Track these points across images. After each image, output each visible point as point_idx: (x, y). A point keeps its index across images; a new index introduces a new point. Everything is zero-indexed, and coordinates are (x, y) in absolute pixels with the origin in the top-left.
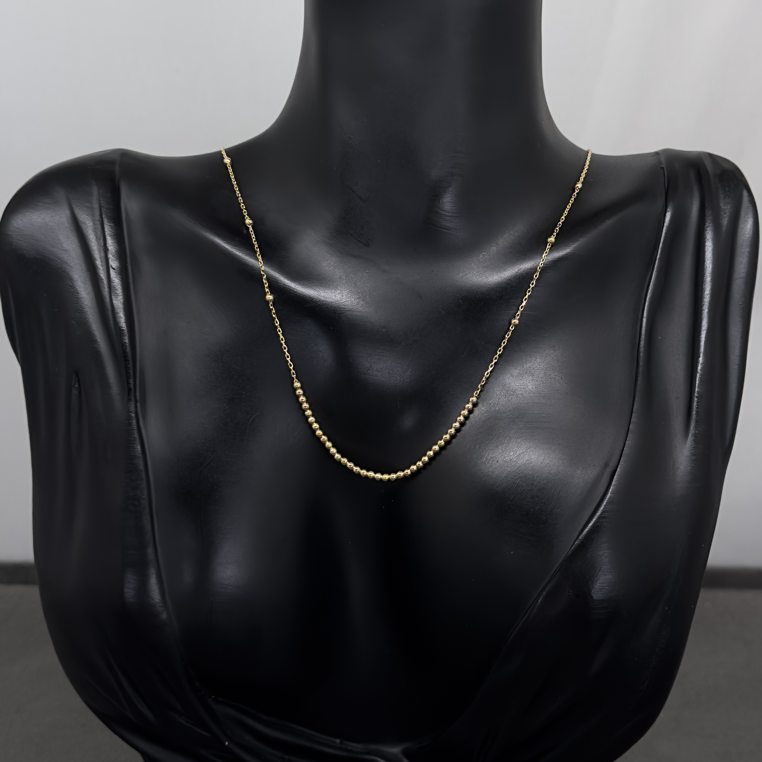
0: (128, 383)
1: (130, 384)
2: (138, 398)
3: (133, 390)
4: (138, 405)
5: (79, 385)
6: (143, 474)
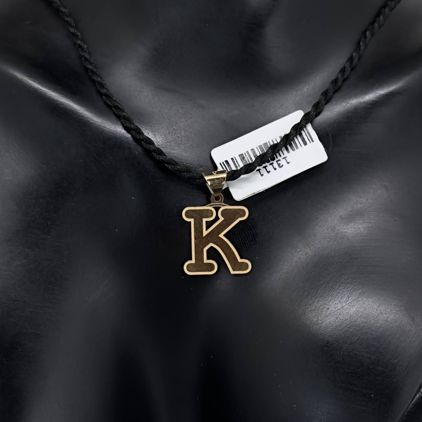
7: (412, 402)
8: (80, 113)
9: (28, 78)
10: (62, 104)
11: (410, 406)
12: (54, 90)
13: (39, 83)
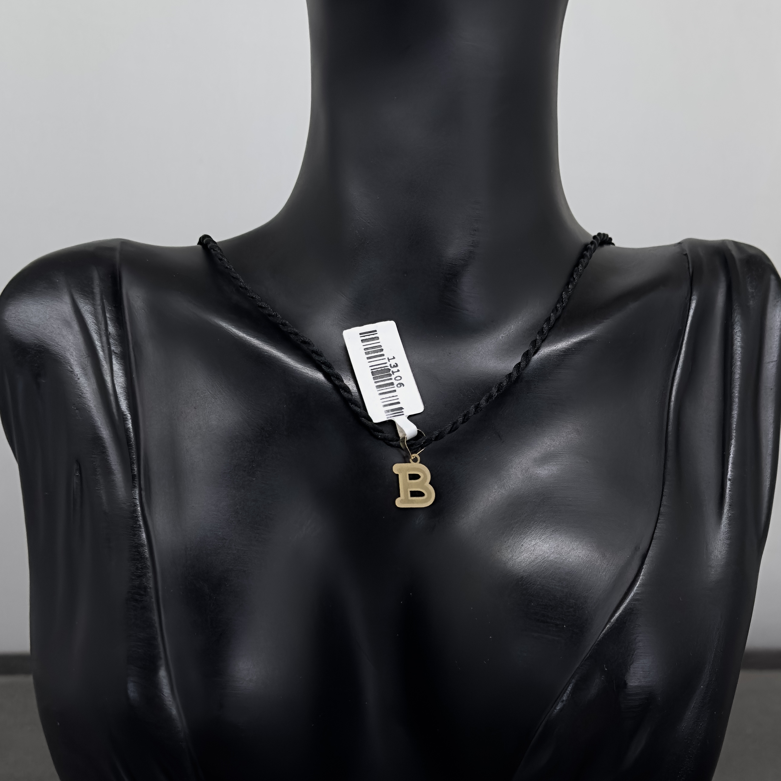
0: (132, 470)
1: (134, 470)
2: (143, 486)
3: (137, 477)
4: (143, 493)
5: (80, 473)
6: (149, 563)
7: (603, 632)
8: (283, 360)
9: (233, 327)
10: (266, 352)
11: (601, 636)
12: (258, 338)
13: (244, 332)
